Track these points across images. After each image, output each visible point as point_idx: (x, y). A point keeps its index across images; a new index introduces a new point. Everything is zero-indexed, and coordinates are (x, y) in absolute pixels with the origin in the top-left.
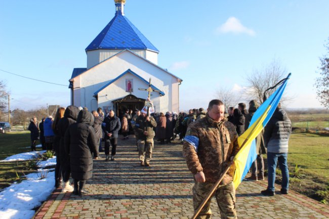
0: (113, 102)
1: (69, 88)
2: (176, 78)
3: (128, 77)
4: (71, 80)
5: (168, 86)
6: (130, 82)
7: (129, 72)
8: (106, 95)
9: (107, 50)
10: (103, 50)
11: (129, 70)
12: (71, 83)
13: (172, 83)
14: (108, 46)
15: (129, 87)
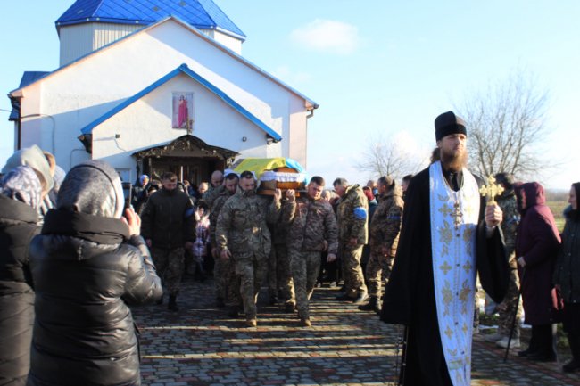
0: (136, 155)
1: (11, 119)
2: (303, 100)
3: (181, 87)
4: (14, 95)
5: (280, 119)
6: (185, 102)
7: (183, 72)
8: (117, 136)
9: (114, 26)
10: (103, 26)
11: (184, 66)
12: (16, 101)
13: (291, 112)
14: (117, 15)
15: (183, 116)
